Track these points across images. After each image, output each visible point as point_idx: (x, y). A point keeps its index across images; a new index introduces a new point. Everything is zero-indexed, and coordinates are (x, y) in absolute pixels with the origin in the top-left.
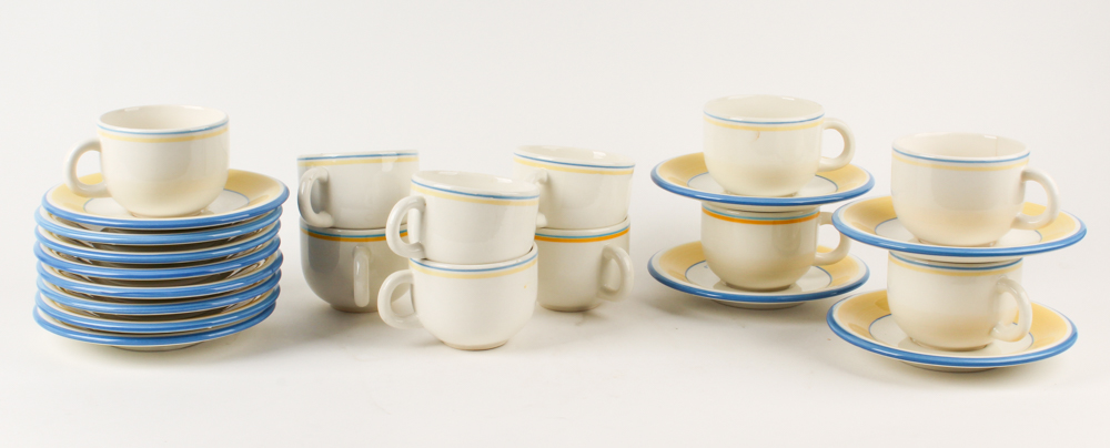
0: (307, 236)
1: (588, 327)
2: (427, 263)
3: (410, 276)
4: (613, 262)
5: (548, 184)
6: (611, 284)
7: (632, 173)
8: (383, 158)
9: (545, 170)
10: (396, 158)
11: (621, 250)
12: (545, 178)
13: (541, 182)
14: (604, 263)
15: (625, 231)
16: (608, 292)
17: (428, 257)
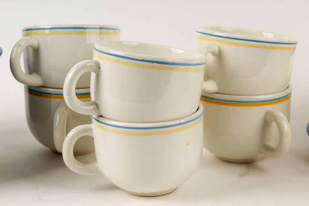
0: (28, 94)
1: (251, 178)
2: (102, 119)
3: (90, 130)
4: (274, 125)
5: (219, 55)
6: (272, 142)
7: (294, 49)
8: (87, 30)
9: (216, 44)
10: (98, 30)
11: (281, 115)
12: (216, 50)
13: (213, 53)
14: (266, 124)
15: (287, 97)
16: (269, 150)
17: (103, 114)
